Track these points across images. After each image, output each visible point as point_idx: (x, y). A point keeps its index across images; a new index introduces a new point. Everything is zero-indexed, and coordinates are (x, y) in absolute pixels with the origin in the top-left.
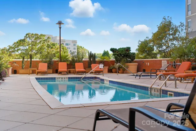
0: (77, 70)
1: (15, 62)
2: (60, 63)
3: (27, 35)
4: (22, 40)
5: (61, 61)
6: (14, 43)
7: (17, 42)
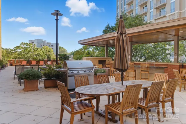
0: (40, 64)
1: (12, 60)
2: (32, 61)
3: (21, 43)
4: (18, 46)
5: (33, 60)
6: (14, 48)
7: (16, 47)
